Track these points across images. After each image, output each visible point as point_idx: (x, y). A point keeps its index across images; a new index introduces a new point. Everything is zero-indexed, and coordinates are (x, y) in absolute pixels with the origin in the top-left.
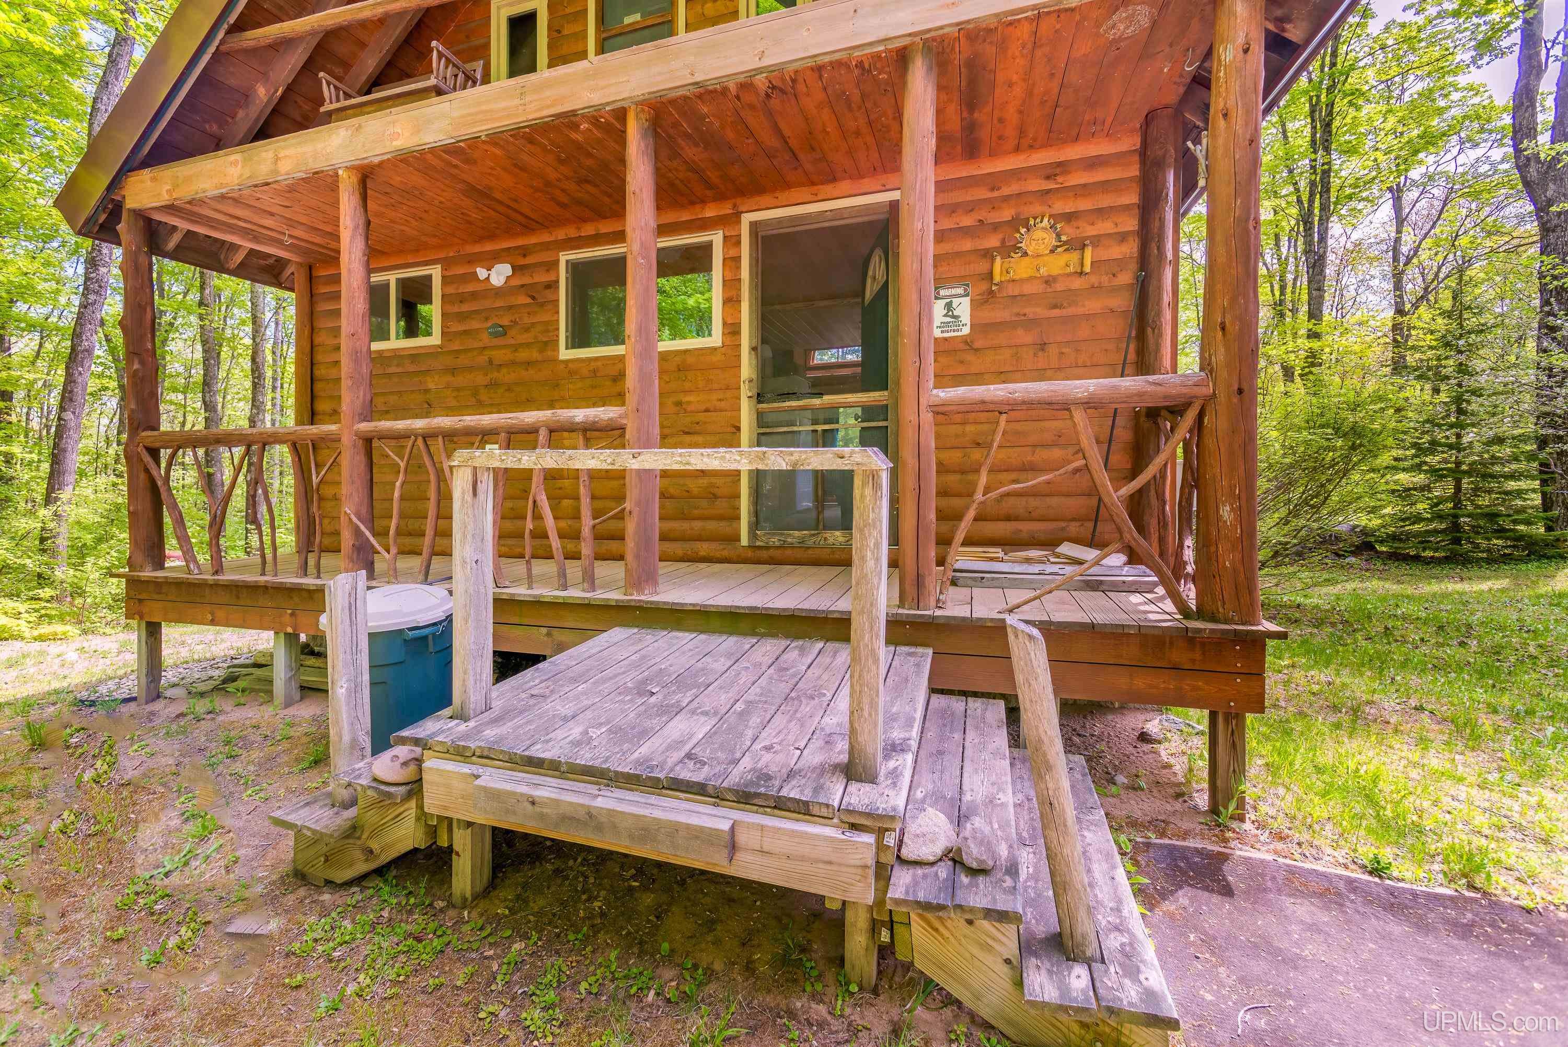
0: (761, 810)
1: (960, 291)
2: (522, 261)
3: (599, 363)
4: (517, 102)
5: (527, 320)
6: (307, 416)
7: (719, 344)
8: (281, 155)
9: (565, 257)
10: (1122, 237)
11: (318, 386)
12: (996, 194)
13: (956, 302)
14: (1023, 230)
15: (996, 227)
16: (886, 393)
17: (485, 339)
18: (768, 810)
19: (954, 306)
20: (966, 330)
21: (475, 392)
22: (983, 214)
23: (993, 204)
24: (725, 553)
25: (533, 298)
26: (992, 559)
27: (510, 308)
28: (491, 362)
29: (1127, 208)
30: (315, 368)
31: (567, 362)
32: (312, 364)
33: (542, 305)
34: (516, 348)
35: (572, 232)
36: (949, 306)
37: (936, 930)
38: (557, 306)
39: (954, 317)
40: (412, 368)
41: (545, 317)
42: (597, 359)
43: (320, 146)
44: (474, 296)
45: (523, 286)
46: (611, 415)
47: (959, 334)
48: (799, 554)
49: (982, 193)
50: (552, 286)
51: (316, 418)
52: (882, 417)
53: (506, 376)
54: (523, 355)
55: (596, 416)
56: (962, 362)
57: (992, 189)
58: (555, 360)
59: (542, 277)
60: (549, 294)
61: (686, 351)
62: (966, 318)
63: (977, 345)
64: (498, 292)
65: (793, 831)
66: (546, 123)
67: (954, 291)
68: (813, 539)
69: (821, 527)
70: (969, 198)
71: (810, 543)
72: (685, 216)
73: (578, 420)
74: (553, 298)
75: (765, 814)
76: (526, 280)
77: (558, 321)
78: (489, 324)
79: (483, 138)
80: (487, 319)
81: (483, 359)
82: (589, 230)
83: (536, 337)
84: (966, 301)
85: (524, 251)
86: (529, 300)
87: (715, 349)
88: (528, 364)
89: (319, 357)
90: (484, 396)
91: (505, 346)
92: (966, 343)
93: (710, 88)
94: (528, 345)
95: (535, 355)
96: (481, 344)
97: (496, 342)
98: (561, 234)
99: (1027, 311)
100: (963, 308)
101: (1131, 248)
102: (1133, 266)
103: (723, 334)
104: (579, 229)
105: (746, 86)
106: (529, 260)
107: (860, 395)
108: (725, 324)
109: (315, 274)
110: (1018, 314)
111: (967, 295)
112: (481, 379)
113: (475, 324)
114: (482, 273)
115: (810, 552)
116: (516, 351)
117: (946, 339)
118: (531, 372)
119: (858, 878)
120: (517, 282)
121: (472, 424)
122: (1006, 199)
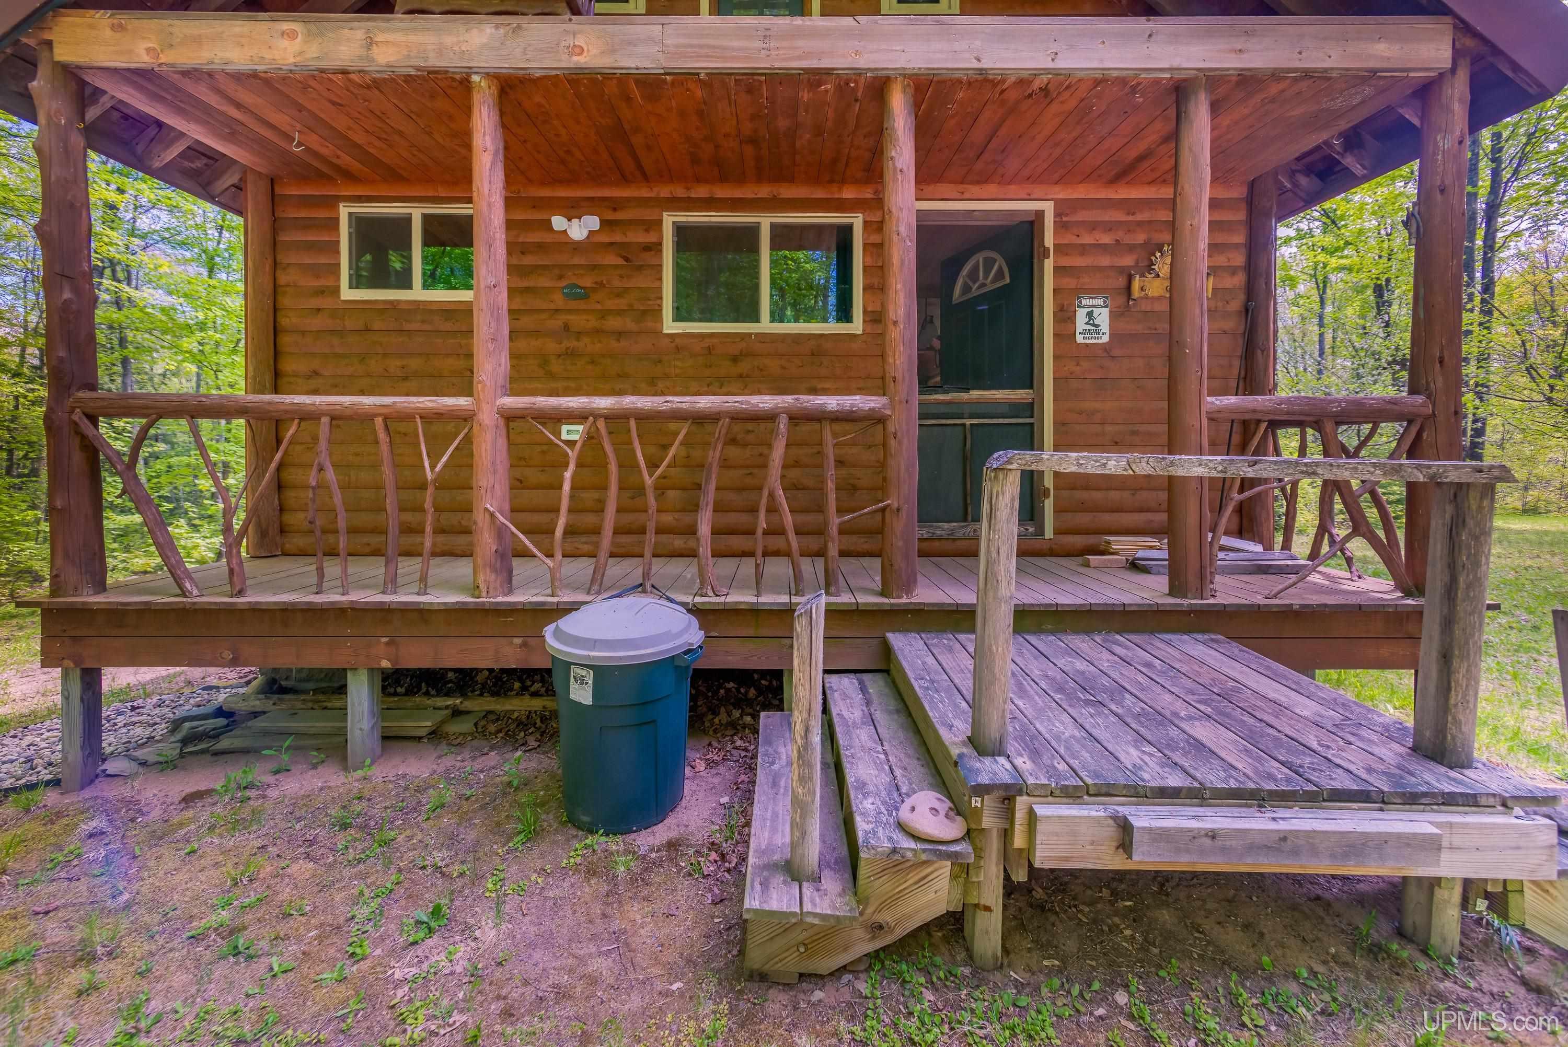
0: (1428, 808)
1: (1100, 302)
2: (610, 216)
3: (715, 341)
4: (759, 44)
5: (617, 283)
6: (268, 378)
7: (860, 331)
8: (380, 38)
9: (669, 220)
10: (1233, 271)
11: (285, 340)
12: (1131, 218)
13: (1096, 312)
14: (1158, 254)
15: (1131, 248)
16: (1031, 391)
17: (559, 300)
18: (1435, 807)
19: (1095, 315)
20: (1105, 339)
21: (544, 361)
22: (1120, 235)
23: (1130, 228)
24: (866, 547)
25: (627, 259)
26: (1151, 547)
27: (594, 267)
28: (566, 327)
29: (1236, 246)
30: (279, 314)
31: (672, 336)
32: (275, 310)
33: (640, 268)
34: (603, 314)
35: (680, 192)
36: (1090, 314)
37: (1547, 891)
38: (661, 271)
39: (1094, 325)
40: (448, 326)
41: (641, 281)
42: (712, 335)
43: (449, 40)
44: (541, 247)
45: (612, 244)
46: (872, 405)
47: (1099, 341)
48: (948, 546)
49: (1118, 216)
50: (656, 248)
51: (282, 382)
52: (1028, 414)
53: (586, 345)
54: (614, 323)
55: (852, 405)
56: (1102, 367)
57: (1128, 214)
58: (658, 333)
59: (638, 237)
60: (648, 258)
61: (822, 336)
62: (1105, 327)
63: (1116, 352)
64: (577, 247)
65: (1481, 824)
66: (792, 75)
67: (1094, 302)
68: (963, 531)
69: (970, 518)
70: (1107, 218)
71: (959, 534)
72: (819, 193)
73: (830, 408)
74: (654, 261)
75: (1433, 811)
76: (618, 238)
77: (661, 288)
78: (564, 283)
79: (702, 76)
80: (561, 277)
81: (556, 323)
82: (701, 192)
83: (631, 305)
84: (1106, 312)
85: (615, 205)
86: (621, 261)
87: (854, 336)
88: (620, 335)
89: (286, 301)
90: (556, 366)
91: (585, 311)
92: (1105, 350)
93: (991, 77)
94: (620, 313)
95: (629, 324)
96: (552, 306)
97: (573, 305)
98: (665, 191)
99: (1158, 326)
100: (1103, 317)
101: (1239, 279)
102: (1242, 297)
103: (864, 321)
104: (688, 189)
105: (1023, 82)
106: (620, 216)
107: (1006, 392)
108: (865, 312)
109: (278, 190)
110: (1150, 328)
111: (1106, 307)
112: (551, 346)
113: (543, 282)
114: (558, 222)
115: (958, 543)
116: (603, 318)
117: (1087, 345)
118: (624, 343)
119: (1544, 858)
120: (605, 238)
121: (684, 406)
122: (1140, 224)
